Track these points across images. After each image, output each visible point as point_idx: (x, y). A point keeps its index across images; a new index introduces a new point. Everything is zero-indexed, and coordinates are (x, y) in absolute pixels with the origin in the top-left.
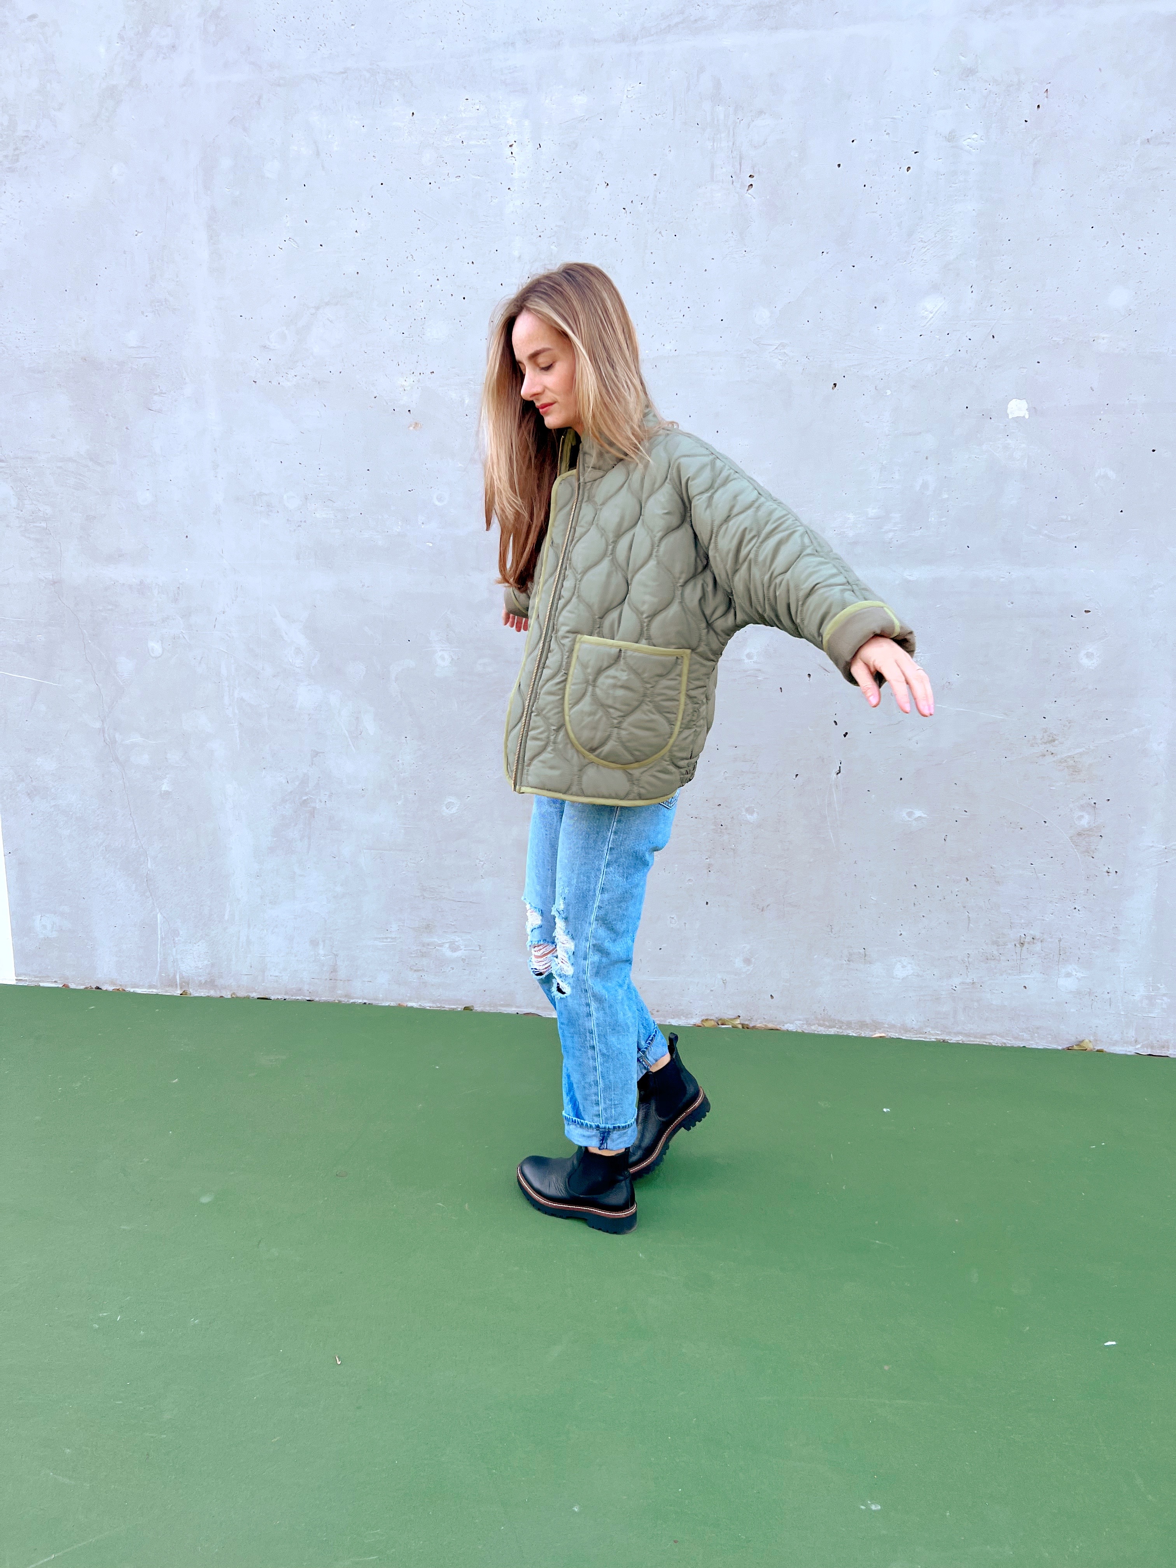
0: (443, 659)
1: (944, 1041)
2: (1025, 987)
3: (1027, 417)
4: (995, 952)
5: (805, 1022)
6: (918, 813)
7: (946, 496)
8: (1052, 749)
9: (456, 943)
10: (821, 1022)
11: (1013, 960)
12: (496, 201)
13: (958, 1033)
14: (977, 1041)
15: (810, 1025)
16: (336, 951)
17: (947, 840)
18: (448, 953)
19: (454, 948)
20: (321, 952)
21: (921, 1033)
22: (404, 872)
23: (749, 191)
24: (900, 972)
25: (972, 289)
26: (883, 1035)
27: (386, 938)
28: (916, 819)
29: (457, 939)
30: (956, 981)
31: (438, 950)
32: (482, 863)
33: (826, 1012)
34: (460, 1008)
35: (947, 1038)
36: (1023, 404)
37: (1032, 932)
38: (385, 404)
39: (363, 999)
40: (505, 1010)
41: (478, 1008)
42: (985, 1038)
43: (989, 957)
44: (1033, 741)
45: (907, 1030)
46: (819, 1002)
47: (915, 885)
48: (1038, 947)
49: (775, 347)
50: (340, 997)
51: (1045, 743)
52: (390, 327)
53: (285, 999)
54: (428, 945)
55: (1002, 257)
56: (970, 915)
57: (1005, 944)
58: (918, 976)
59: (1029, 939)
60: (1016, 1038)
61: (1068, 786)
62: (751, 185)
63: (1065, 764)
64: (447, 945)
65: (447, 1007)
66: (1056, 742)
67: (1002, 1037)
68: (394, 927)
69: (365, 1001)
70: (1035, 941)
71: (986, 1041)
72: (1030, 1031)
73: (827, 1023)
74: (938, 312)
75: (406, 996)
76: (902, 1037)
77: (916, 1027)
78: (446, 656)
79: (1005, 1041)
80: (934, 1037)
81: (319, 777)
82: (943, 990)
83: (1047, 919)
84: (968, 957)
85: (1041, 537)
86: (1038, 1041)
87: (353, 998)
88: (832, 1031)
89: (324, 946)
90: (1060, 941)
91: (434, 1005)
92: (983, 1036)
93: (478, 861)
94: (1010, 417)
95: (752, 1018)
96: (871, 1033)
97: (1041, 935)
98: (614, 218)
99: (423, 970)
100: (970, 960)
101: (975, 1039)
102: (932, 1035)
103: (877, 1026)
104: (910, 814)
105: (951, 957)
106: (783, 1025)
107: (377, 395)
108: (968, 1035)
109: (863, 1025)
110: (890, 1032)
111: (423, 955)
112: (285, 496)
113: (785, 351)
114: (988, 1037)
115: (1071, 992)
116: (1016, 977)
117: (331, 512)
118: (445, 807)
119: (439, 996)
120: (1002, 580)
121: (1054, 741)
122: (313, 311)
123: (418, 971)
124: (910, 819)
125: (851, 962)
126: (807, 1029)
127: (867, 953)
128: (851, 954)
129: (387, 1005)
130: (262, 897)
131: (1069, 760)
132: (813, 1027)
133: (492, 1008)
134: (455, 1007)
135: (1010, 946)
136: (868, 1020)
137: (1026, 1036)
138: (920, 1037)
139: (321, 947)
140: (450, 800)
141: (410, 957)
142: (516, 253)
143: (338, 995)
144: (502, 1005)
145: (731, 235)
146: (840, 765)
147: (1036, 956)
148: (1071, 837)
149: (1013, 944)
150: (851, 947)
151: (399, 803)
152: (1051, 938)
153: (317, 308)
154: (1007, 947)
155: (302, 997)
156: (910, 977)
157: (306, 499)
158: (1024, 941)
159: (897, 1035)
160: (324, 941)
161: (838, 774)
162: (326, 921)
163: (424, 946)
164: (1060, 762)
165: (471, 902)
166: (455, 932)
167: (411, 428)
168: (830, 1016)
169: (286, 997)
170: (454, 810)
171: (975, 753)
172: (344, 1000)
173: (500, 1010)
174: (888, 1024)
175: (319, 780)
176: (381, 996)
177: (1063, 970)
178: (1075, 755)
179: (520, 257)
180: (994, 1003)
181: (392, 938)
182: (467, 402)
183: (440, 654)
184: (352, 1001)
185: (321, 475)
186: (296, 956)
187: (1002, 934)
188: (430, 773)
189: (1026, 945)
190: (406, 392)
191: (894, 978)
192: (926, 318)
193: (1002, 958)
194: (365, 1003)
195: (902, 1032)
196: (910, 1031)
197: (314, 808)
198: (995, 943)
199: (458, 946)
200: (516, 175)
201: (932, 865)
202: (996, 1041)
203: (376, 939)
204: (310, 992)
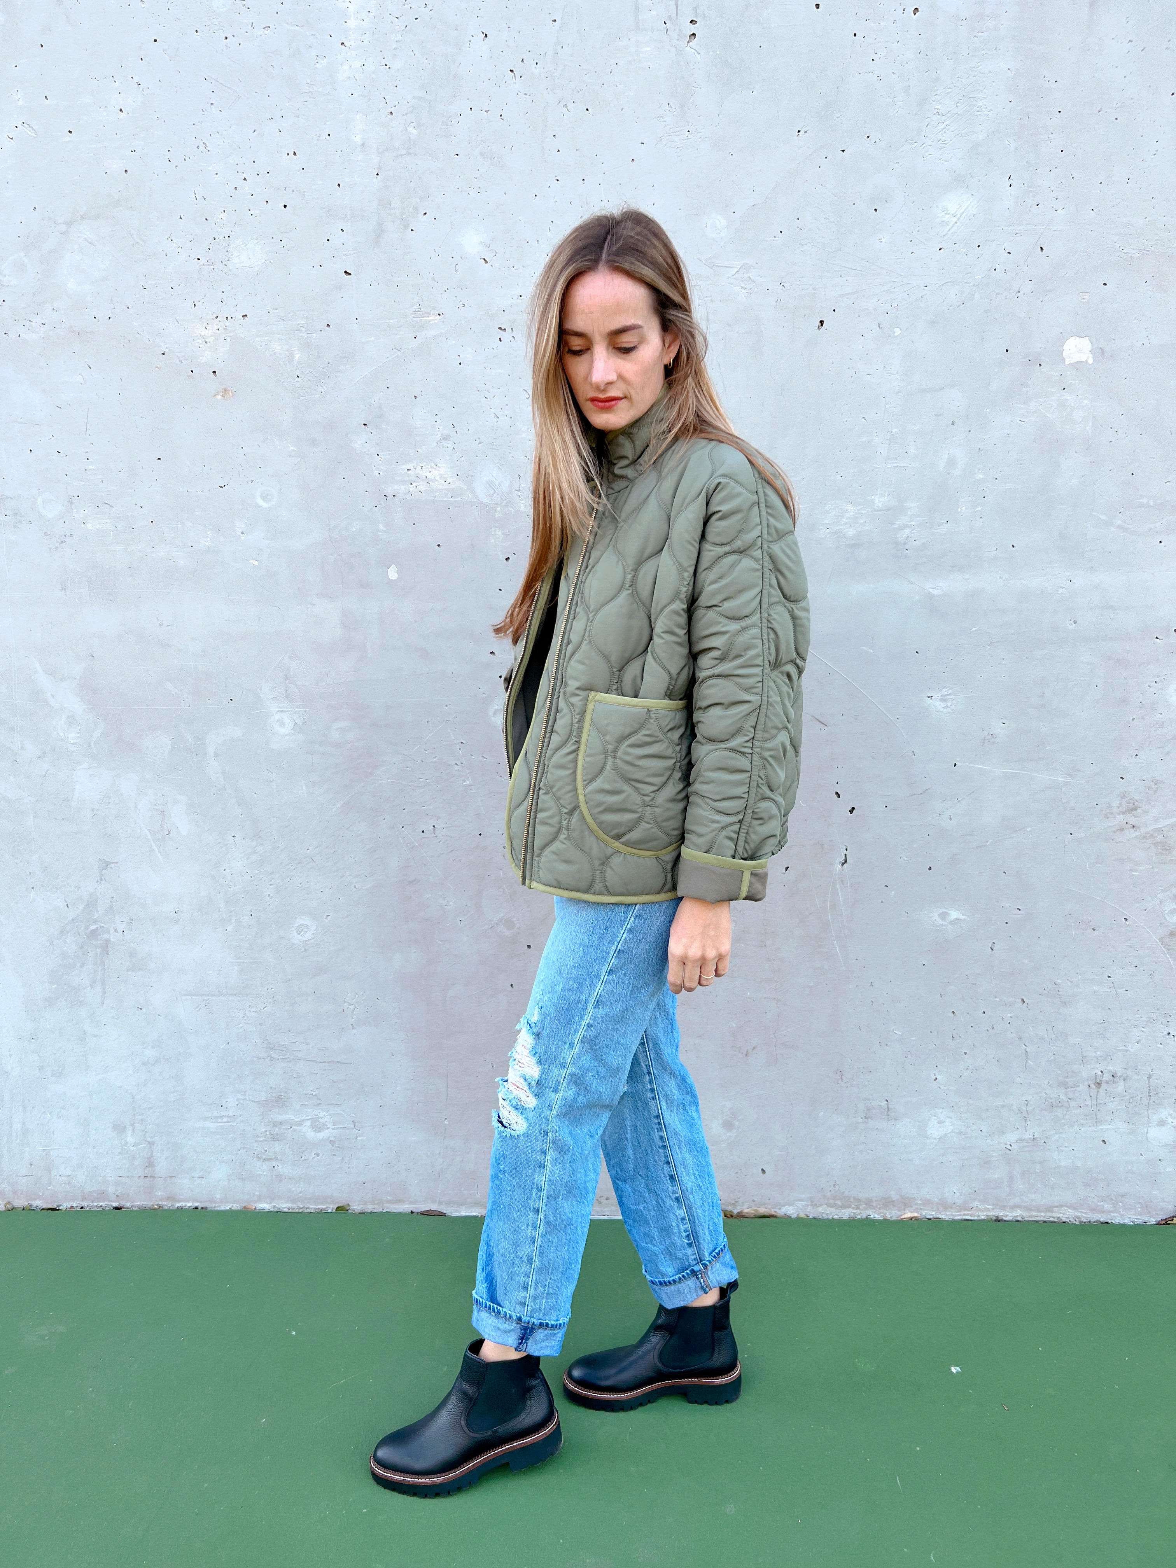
0: (282, 724)
1: (998, 1220)
2: (1104, 1141)
3: (1091, 361)
4: (1063, 1097)
5: (809, 1203)
6: (954, 914)
7: (982, 476)
8: (1132, 820)
9: (320, 1120)
10: (832, 1201)
11: (1087, 1106)
12: (324, 62)
13: (1015, 1207)
14: (1042, 1216)
15: (815, 1205)
16: (152, 1138)
17: (995, 949)
18: (310, 1134)
19: (317, 1127)
20: (131, 1140)
21: (966, 1209)
22: (241, 1025)
23: (691, 44)
24: (935, 1130)
25: (1011, 182)
26: (916, 1215)
27: (222, 1117)
28: (951, 923)
29: (322, 1114)
30: (1011, 1137)
31: (295, 1130)
32: (352, 1007)
33: (837, 1187)
34: (331, 1207)
35: (1001, 1214)
36: (1085, 344)
37: (1111, 1068)
38: (178, 362)
39: (193, 1202)
40: (394, 1208)
41: (356, 1207)
42: (1052, 1211)
43: (1054, 1104)
44: (1108, 811)
45: (946, 1207)
46: (828, 1175)
47: (953, 1012)
48: (1120, 1087)
49: (736, 270)
50: (161, 1200)
51: (1123, 813)
52: (179, 250)
53: (82, 1208)
54: (281, 1124)
55: (1051, 136)
56: (1028, 1050)
57: (1076, 1086)
58: (960, 1133)
59: (1107, 1077)
60: (1093, 1210)
61: (1156, 870)
62: (694, 34)
63: (1150, 841)
64: (308, 1123)
65: (313, 1207)
66: (1139, 811)
67: (1075, 1209)
68: (232, 1101)
69: (196, 1204)
70: (1115, 1079)
71: (1054, 1215)
72: (1112, 1199)
73: (839, 1203)
74: (964, 214)
75: (254, 1194)
76: (940, 1216)
77: (959, 1202)
78: (287, 720)
79: (1079, 1214)
80: (985, 1214)
81: (113, 898)
82: (993, 1151)
83: (1132, 1050)
84: (1027, 1105)
85: (1113, 529)
86: (1124, 1213)
87: (179, 1201)
88: (845, 1214)
89: (133, 1131)
90: (1149, 1078)
91: (295, 1206)
92: (1050, 1209)
93: (346, 1004)
94: (1067, 363)
95: (736, 1202)
96: (899, 1213)
97: (1124, 1071)
98: (497, 85)
99: (276, 1158)
100: (1029, 1108)
101: (1039, 1214)
102: (982, 1211)
103: (906, 1203)
104: (943, 916)
105: (1003, 1106)
106: (780, 1209)
107: (166, 350)
108: (1028, 1209)
109: (887, 1202)
110: (925, 1210)
111: (275, 1138)
112: (40, 500)
113: (750, 275)
114: (1056, 1209)
115: (1166, 1145)
116: (1091, 1128)
117: (108, 521)
118: (295, 932)
119: (300, 1193)
120: (1061, 590)
121: (1135, 809)
122: (64, 228)
123: (269, 1160)
124: (944, 923)
125: (869, 1120)
126: (812, 1213)
127: (890, 1106)
128: (869, 1109)
129: (228, 1208)
130: (40, 1068)
131: (1156, 834)
132: (820, 1209)
133: (376, 1206)
134: (324, 1207)
135: (1083, 1087)
136: (894, 1195)
137: (1107, 1206)
138: (964, 1215)
139: (129, 1132)
140: (302, 922)
141: (256, 1141)
142: (358, 139)
143: (159, 1198)
144: (389, 1202)
145: (667, 108)
146: (845, 852)
147: (1117, 1099)
148: (1162, 938)
149: (1086, 1083)
150: (869, 1099)
151: (229, 928)
152: (1137, 1074)
153: (69, 224)
154: (1078, 1089)
155: (106, 1203)
156: (949, 1135)
157: (71, 503)
158: (1101, 1081)
159: (933, 1213)
160: (132, 1125)
161: (843, 864)
162: (133, 1098)
163: (275, 1126)
164: (1145, 837)
165: (338, 1062)
166: (318, 1105)
167: (219, 397)
168: (844, 1192)
169: (84, 1204)
170: (309, 935)
171: (1029, 829)
172: (167, 1204)
173: (387, 1208)
174: (921, 1200)
175: (111, 902)
176: (218, 1196)
177: (1155, 1117)
178: (1164, 827)
179: (363, 144)
180: (1063, 1163)
181: (229, 1117)
182: (297, 357)
183: (277, 717)
184: (178, 1205)
185: (91, 467)
186: (94, 1147)
187: (1073, 1072)
188: (271, 885)
189: (1104, 1086)
190: (208, 344)
191: (928, 1138)
192: (947, 223)
193: (1073, 1104)
194: (196, 1208)
195: (941, 1209)
196: (951, 1208)
197: (108, 941)
198: (1064, 1085)
199: (324, 1124)
200: (352, 23)
201: (975, 984)
202: (1067, 1215)
203: (206, 1119)
204: (117, 1196)
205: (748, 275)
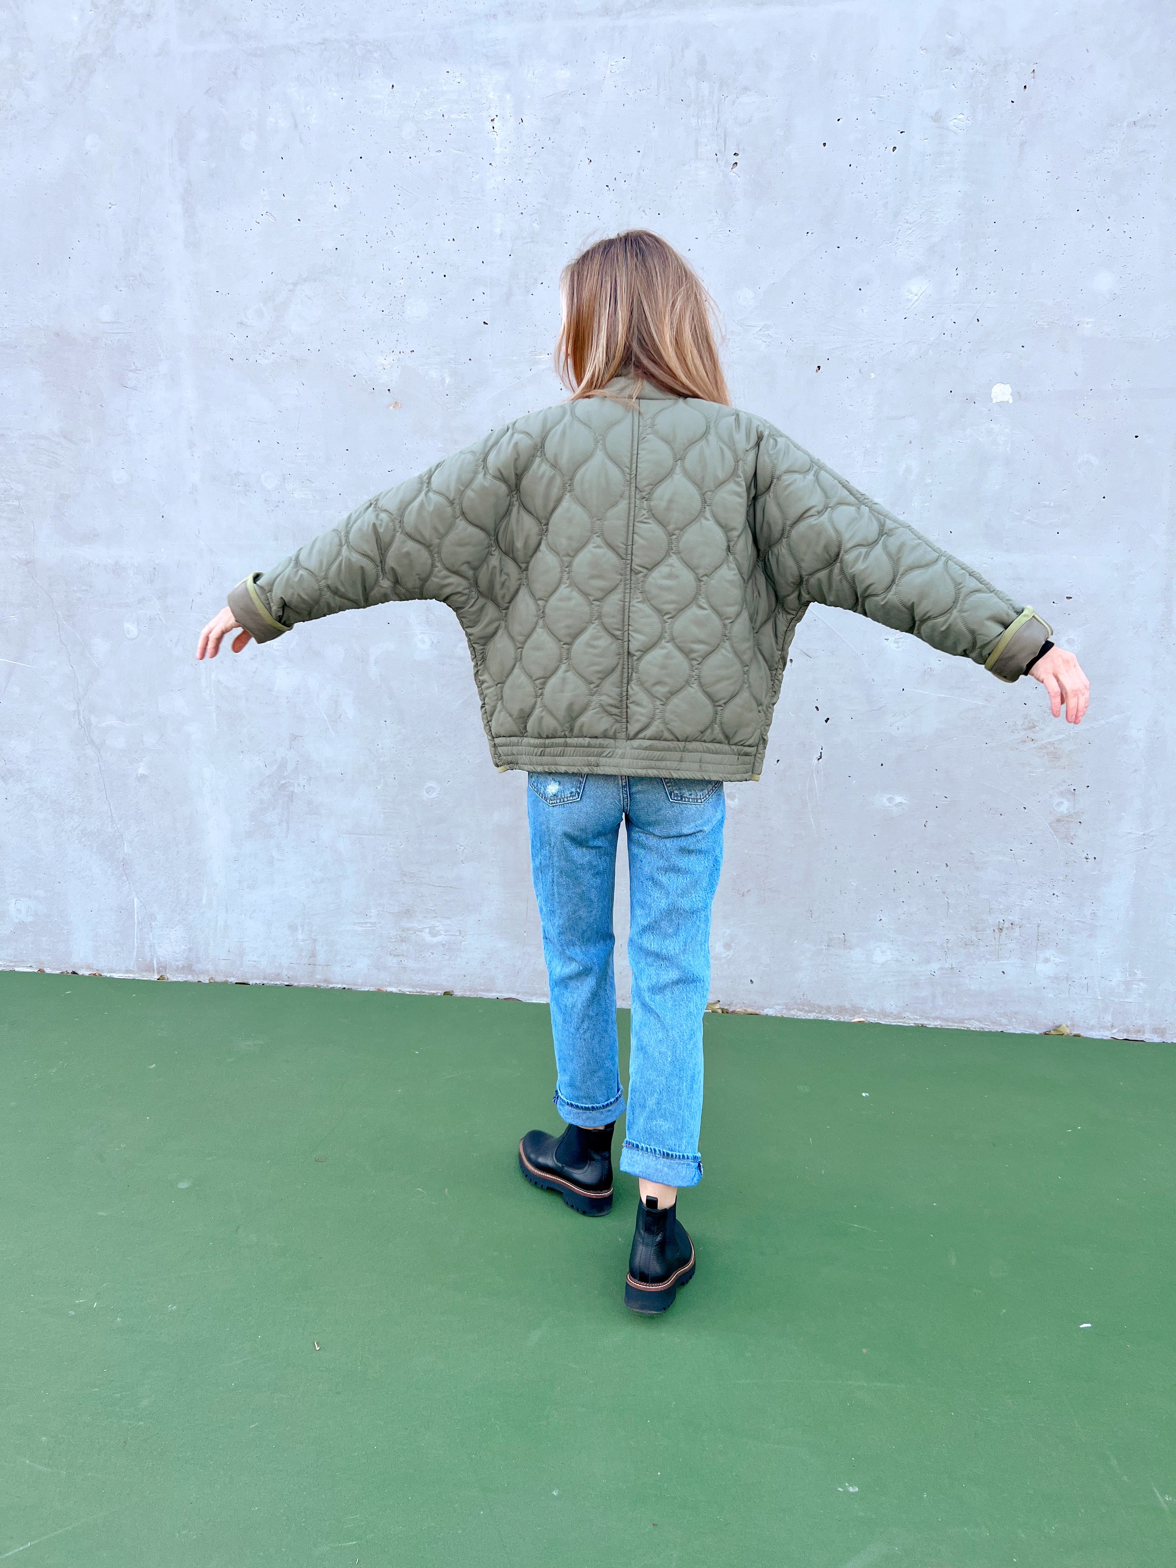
0: (423, 642)
1: (922, 1025)
2: (1003, 972)
3: (1011, 401)
4: (974, 938)
5: (784, 1007)
6: (898, 799)
7: (930, 481)
8: (1032, 735)
9: (436, 928)
10: (801, 1007)
11: (992, 945)
12: (477, 176)
13: (936, 1018)
14: (955, 1026)
15: (790, 1010)
16: (315, 936)
17: (927, 826)
18: (428, 939)
19: (434, 933)
20: (300, 937)
21: (900, 1018)
22: (383, 857)
23: (734, 169)
24: (879, 958)
25: (958, 272)
26: (862, 1019)
27: (366, 923)
28: (896, 805)
29: (437, 924)
30: (935, 966)
31: (417, 935)
32: (462, 848)
33: (805, 996)
34: (440, 993)
35: (925, 1022)
36: (1008, 389)
37: (1010, 918)
38: (364, 382)
39: (342, 984)
40: (485, 996)
41: (458, 993)
42: (963, 1023)
43: (968, 943)
44: (1014, 728)
45: (886, 1015)
46: (799, 987)
47: (895, 871)
48: (1017, 932)
49: (759, 329)
50: (319, 982)
51: (1025, 729)
52: (370, 304)
53: (263, 984)
54: (408, 930)
55: (988, 240)
56: (949, 901)
57: (984, 930)
58: (897, 961)
59: (1007, 924)
60: (993, 1023)
61: (1048, 773)
62: (736, 163)
63: (1044, 751)
64: (427, 930)
65: (427, 992)
66: (1037, 728)
67: (980, 1022)
68: (374, 912)
69: (344, 986)
70: (1013, 926)
71: (965, 1025)
72: (1008, 1016)
73: (806, 1008)
74: (923, 295)
75: (386, 981)
76: (880, 1022)
77: (895, 1012)
78: (426, 640)
79: (983, 1026)
80: (914, 1022)
81: (298, 761)
82: (922, 975)
83: (1026, 905)
84: (947, 943)
85: (1024, 522)
86: (1016, 1026)
87: (332, 984)
88: (812, 1016)
89: (303, 931)
90: (1038, 926)
91: (414, 990)
92: (962, 1021)
93: (458, 846)
94: (994, 402)
95: (731, 1003)
96: (850, 1018)
97: (1020, 920)
98: (597, 195)
99: (403, 955)
100: (949, 945)
101: (954, 1024)
102: (911, 1020)
103: (856, 1011)
104: (890, 800)
105: (930, 943)
106: (763, 1010)
107: (357, 374)
108: (946, 1020)
109: (842, 1010)
110: (869, 1017)
111: (403, 940)
112: (263, 476)
113: (769, 332)
114: (966, 1021)
115: (1049, 977)
116: (995, 962)
117: (309, 493)
118: (425, 792)
119: (419, 981)
120: (985, 565)
121: (1034, 727)
122: (291, 287)
123: (398, 956)
124: (891, 805)
125: (831, 947)
126: (786, 1014)
127: (846, 938)
128: (831, 940)
129: (366, 990)
130: (240, 882)
131: (1049, 746)
132: (792, 1012)
133: (472, 993)
134: (435, 992)
135: (989, 931)
136: (847, 1005)
137: (1004, 1021)
138: (898, 1022)
139: (300, 931)
140: (430, 785)
141: (390, 942)
142: (498, 230)
143: (317, 980)
144: (482, 990)
145: (715, 214)
146: (821, 751)
147: (1014, 941)
148: (1051, 823)
149: (992, 929)
150: (831, 932)
151: (379, 787)
152: (1030, 923)
153: (295, 284)
154: (985, 932)
155: (280, 982)
156: (889, 962)
157: (284, 479)
158: (1003, 927)
159: (876, 1019)
160: (302, 926)
161: (819, 759)
162: (304, 906)
163: (403, 931)
164: (1041, 748)
165: (451, 887)
166: (435, 917)
167: (391, 408)
168: (810, 1001)
169: (265, 982)
170: (434, 795)
171: (955, 739)
172: (323, 985)
173: (480, 995)
174: (867, 1009)
175: (297, 764)
176: (360, 980)
177: (1041, 956)
178: (1055, 741)
179: (501, 235)
180: (972, 988)
181: (371, 923)
182: (447, 381)
183: (420, 637)
184: (331, 986)
185: (299, 454)
186: (274, 941)
187: (982, 919)
188: (410, 757)
189: (1005, 931)
190: (386, 370)
191: (873, 963)
192: (911, 300)
193: (981, 943)
194: (344, 988)
195: (882, 1016)
196: (889, 1016)
197: (293, 792)
198: (975, 929)
199: (438, 932)
200: (498, 150)
201: (912, 851)
202: (975, 1026)
203: (355, 924)
204: (288, 977)
205: (767, 332)
